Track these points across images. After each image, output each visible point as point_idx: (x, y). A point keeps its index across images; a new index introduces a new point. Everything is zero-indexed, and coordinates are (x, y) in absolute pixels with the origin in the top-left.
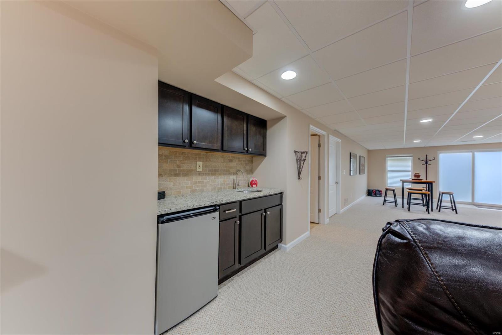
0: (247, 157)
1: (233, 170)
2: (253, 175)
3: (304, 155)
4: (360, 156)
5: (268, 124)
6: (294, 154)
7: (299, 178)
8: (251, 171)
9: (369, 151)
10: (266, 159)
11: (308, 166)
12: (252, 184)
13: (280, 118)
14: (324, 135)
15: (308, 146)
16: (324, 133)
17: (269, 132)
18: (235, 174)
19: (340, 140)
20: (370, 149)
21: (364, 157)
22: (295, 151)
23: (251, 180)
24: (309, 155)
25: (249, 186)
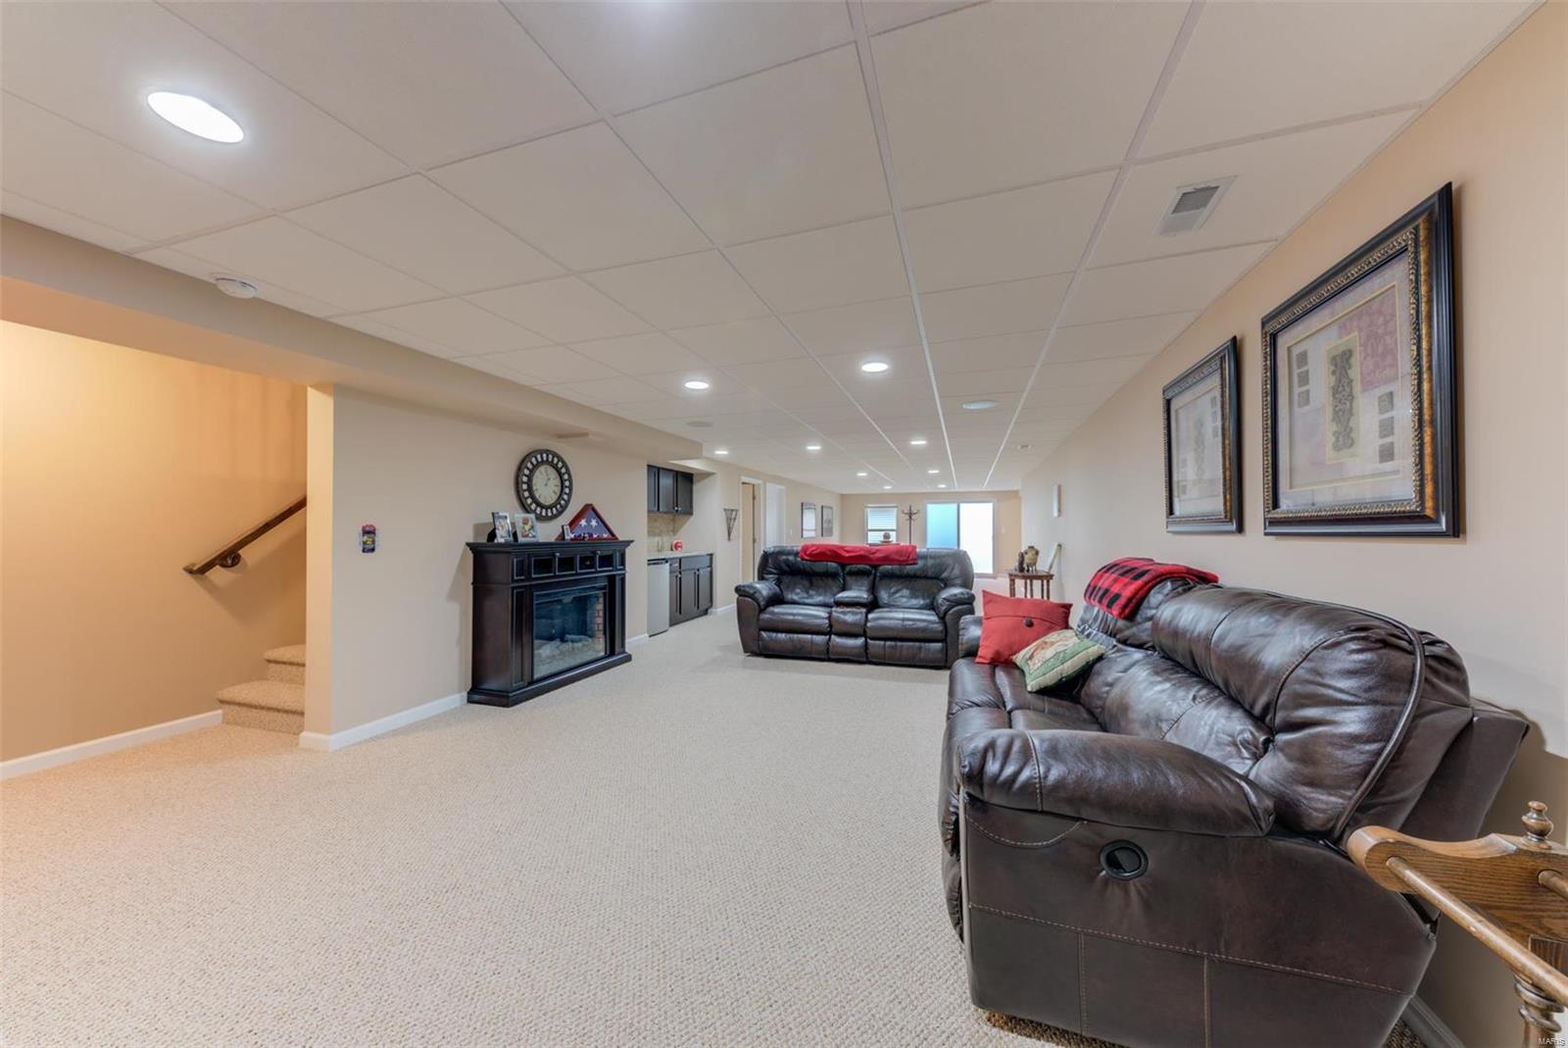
0: (671, 516)
1: (657, 531)
2: (676, 537)
3: (734, 513)
4: (822, 507)
5: (695, 479)
6: (724, 513)
7: (729, 539)
8: (675, 531)
9: (843, 497)
10: (692, 518)
11: (739, 525)
12: (677, 546)
13: (706, 475)
14: (759, 485)
15: (740, 503)
16: (760, 482)
17: (696, 487)
18: (660, 535)
19: (783, 487)
20: (844, 492)
21: (831, 508)
22: (725, 510)
23: (675, 542)
24: (740, 513)
25: (672, 550)
